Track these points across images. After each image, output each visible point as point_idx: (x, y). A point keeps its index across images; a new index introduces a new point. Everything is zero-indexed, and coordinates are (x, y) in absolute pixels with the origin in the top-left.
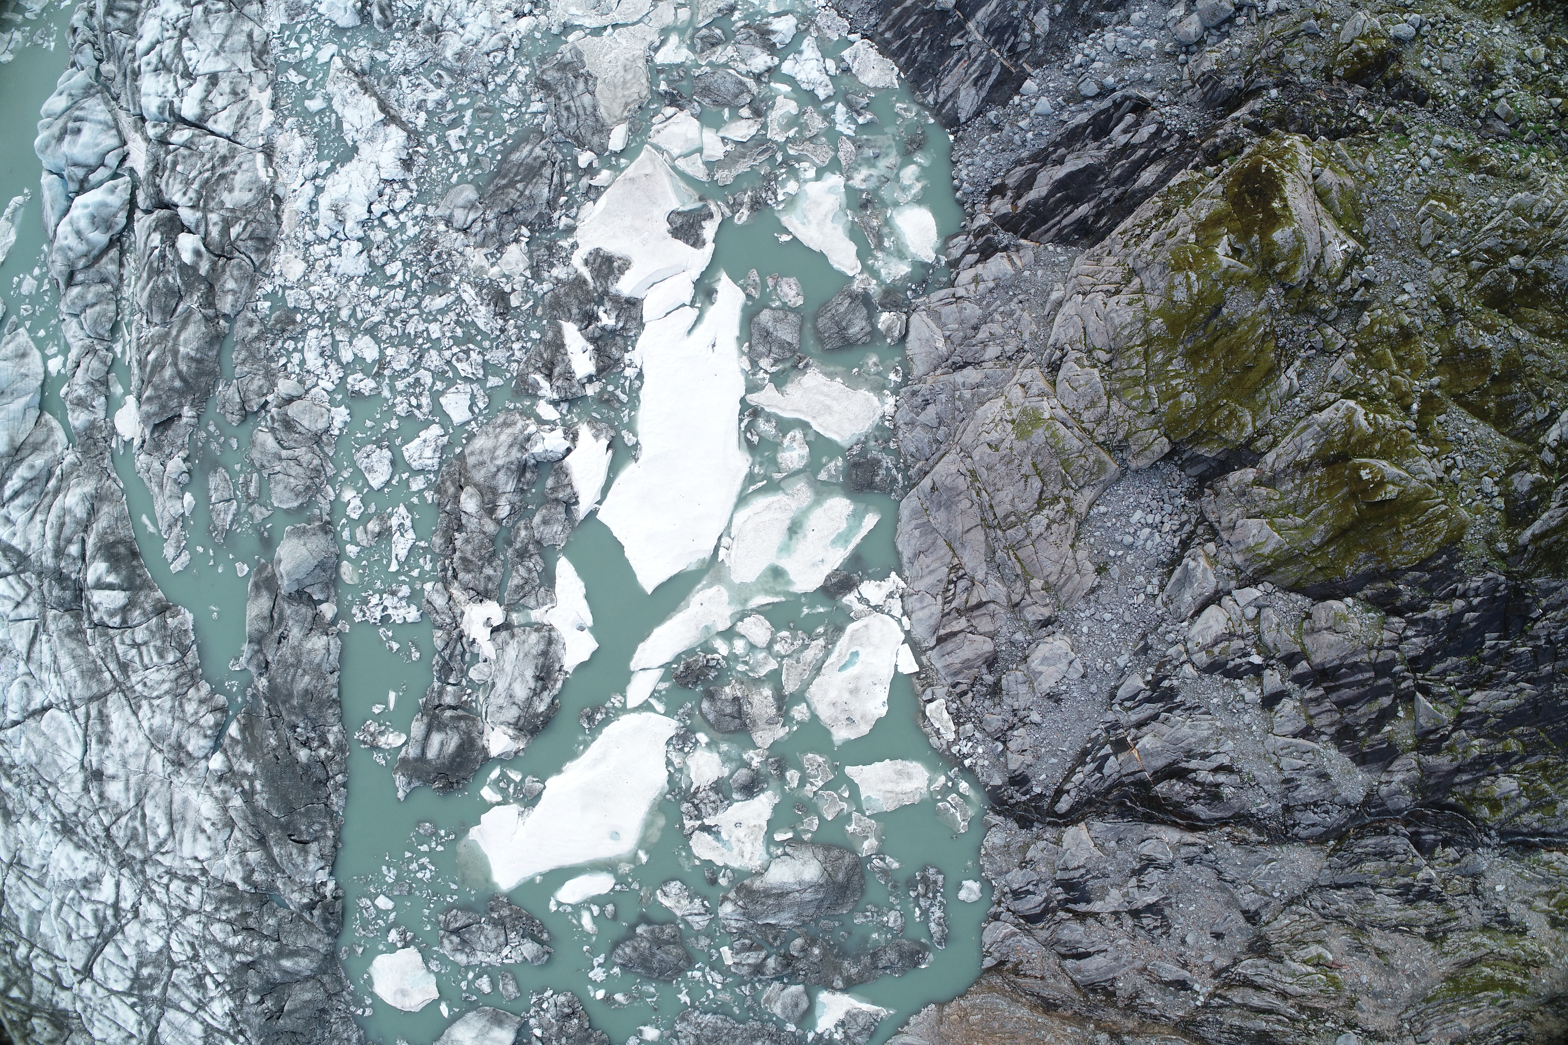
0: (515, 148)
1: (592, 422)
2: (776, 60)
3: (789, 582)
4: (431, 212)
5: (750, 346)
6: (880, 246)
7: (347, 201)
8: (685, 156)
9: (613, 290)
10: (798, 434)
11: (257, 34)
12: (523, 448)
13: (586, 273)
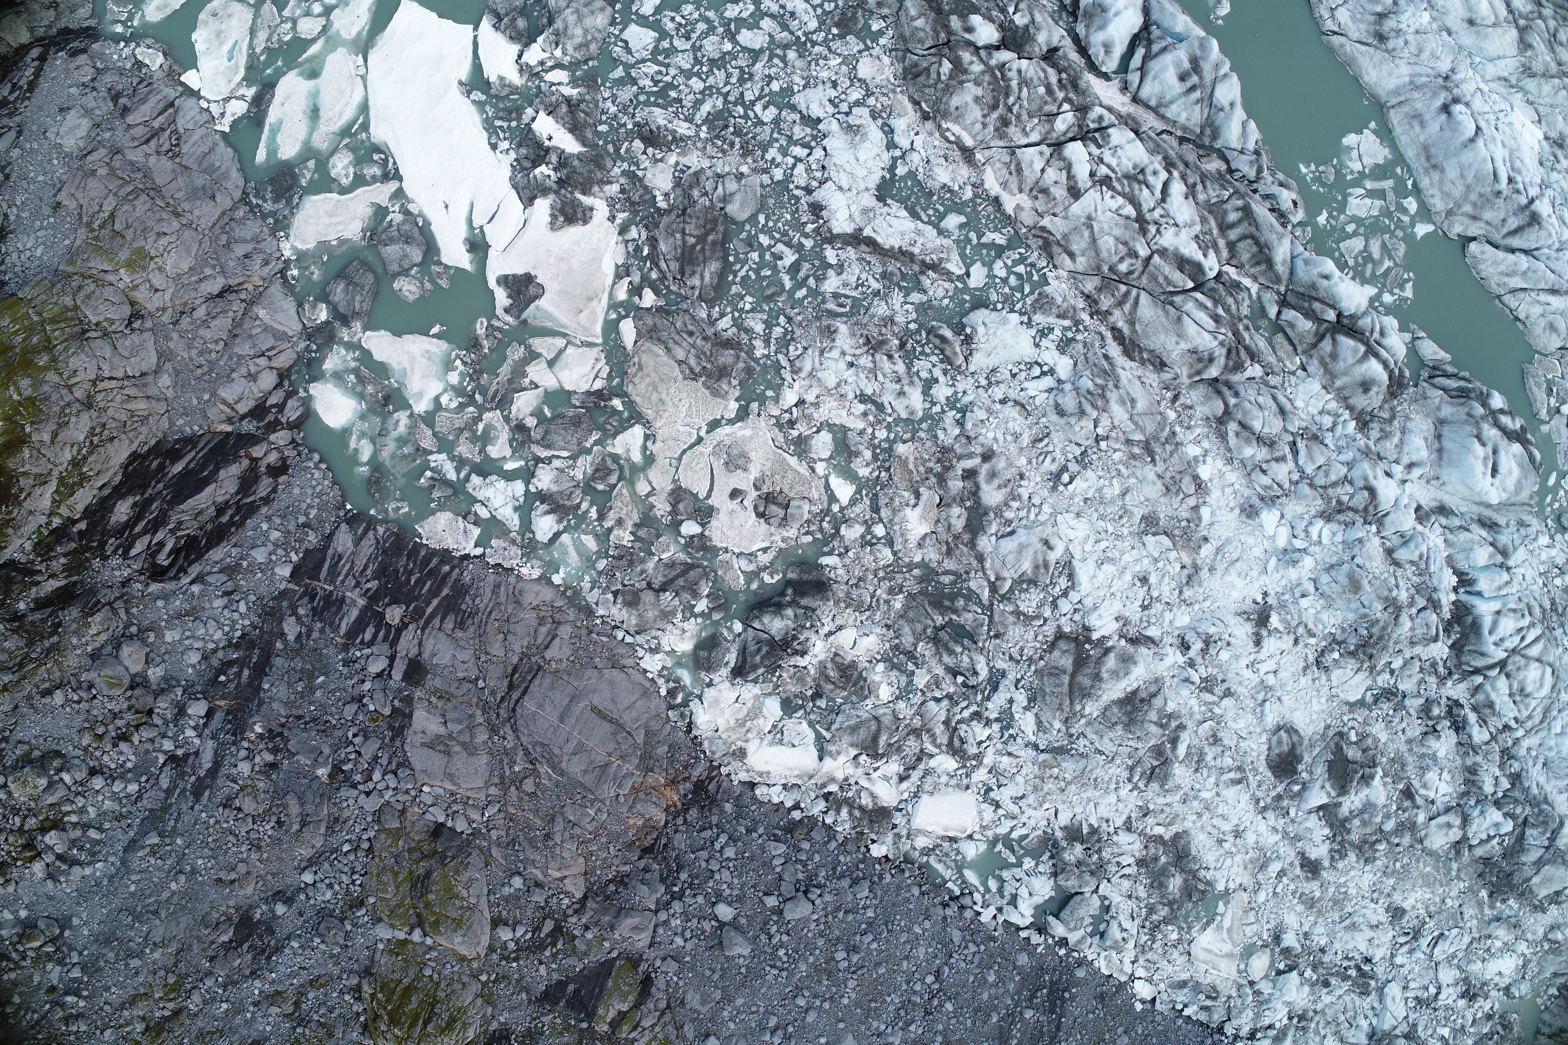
0: (722, 275)
1: (514, 90)
2: (532, 489)
3: (301, 74)
4: (766, 179)
5: (417, 224)
6: (356, 372)
7: (853, 145)
8: (561, 352)
9: (552, 197)
10: (345, 182)
11: (1067, 261)
12: (557, 34)
13: (587, 200)
